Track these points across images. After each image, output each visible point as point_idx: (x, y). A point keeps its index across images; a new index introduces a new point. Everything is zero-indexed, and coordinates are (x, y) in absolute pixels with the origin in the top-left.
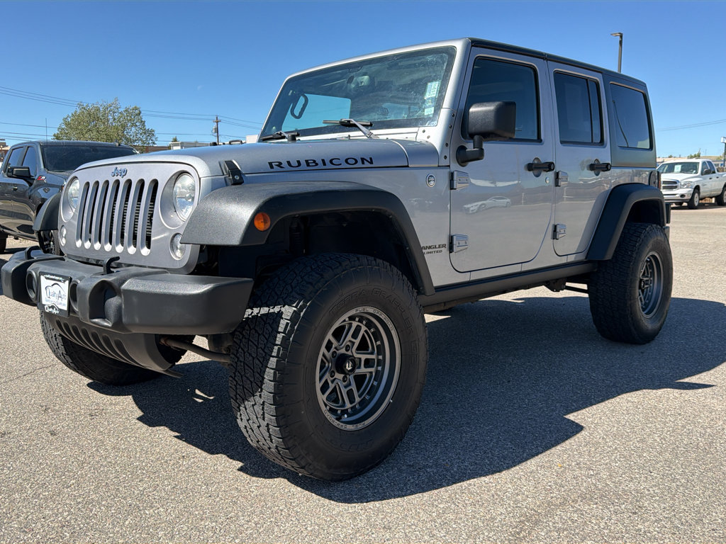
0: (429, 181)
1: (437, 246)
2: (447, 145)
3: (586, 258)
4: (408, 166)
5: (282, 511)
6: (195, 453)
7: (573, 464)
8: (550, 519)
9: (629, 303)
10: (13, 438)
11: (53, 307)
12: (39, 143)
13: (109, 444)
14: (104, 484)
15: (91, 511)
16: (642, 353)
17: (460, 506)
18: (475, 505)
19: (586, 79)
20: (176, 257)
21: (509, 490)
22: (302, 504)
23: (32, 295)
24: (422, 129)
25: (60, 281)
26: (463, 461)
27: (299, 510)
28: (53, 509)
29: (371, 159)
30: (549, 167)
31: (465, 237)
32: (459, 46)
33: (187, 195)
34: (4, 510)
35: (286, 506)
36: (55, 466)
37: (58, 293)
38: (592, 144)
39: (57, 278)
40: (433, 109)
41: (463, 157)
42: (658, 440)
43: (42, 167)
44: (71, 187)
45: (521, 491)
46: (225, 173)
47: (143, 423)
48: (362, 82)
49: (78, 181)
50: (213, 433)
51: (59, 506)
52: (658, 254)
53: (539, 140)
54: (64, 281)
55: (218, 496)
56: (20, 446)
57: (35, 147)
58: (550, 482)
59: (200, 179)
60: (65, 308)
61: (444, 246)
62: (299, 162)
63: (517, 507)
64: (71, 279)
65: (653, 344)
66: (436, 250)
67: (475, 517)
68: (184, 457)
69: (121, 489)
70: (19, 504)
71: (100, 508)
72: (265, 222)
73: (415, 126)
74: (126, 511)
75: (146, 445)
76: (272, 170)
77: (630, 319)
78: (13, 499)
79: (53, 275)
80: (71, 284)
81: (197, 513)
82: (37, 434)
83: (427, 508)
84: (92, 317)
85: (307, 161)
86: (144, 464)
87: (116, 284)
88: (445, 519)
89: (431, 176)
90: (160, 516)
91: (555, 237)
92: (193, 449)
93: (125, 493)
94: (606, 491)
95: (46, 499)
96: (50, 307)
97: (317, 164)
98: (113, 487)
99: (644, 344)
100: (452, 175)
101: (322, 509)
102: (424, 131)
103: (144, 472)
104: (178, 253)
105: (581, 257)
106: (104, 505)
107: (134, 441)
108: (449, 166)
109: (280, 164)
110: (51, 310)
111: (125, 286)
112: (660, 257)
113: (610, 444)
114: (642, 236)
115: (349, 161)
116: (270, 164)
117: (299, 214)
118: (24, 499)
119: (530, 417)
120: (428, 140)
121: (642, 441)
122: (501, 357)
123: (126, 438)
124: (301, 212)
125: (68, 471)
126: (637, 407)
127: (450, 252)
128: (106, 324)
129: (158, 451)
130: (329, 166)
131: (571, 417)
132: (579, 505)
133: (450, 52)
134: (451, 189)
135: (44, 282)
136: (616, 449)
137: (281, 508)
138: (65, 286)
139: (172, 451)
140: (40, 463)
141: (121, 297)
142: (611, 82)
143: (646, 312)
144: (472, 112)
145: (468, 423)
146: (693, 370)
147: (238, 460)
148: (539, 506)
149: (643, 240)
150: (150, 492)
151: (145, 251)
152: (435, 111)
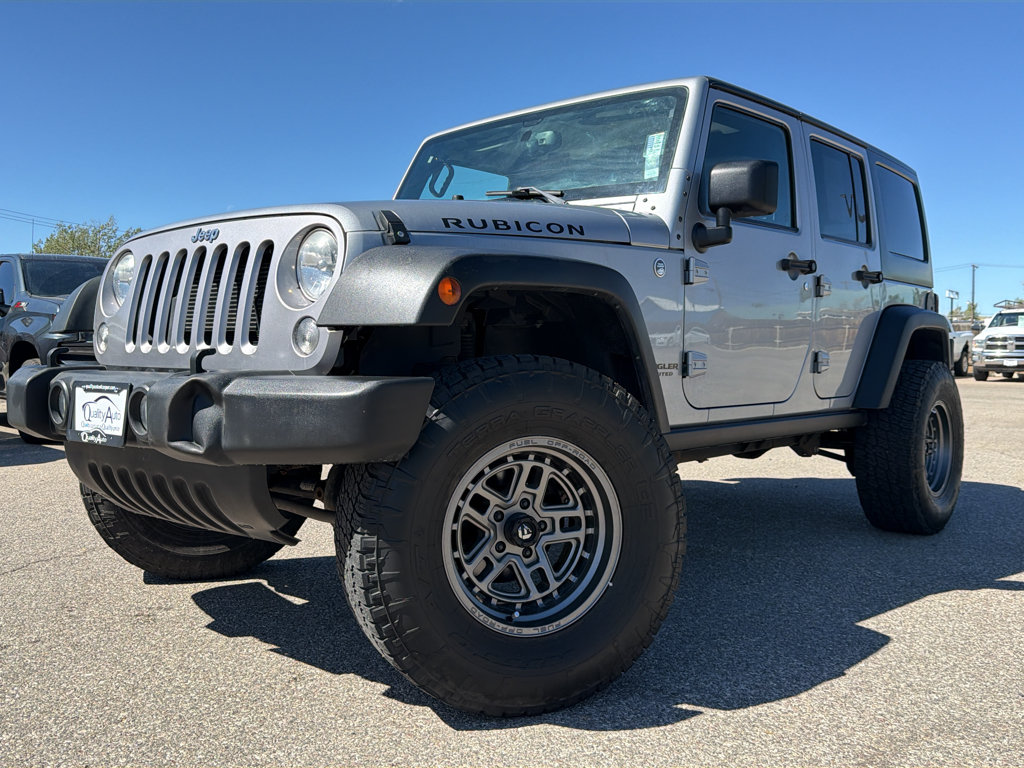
0: (658, 269)
1: (667, 366)
2: (680, 219)
3: (853, 406)
4: (629, 244)
5: (476, 753)
6: (312, 675)
7: (902, 685)
8: (903, 760)
9: (914, 471)
10: (12, 654)
11: (95, 434)
12: (18, 255)
13: (172, 660)
14: (175, 718)
15: (164, 756)
16: (933, 545)
17: (756, 743)
18: (778, 742)
19: (848, 154)
20: (302, 352)
21: (823, 721)
22: (506, 742)
23: (58, 420)
24: (642, 197)
25: (111, 392)
26: (736, 684)
27: (504, 753)
28: (99, 754)
29: (581, 227)
30: (809, 267)
31: (703, 357)
32: (692, 86)
33: (321, 262)
34: (18, 757)
35: (482, 747)
36: (89, 692)
37: (105, 410)
38: (857, 242)
39: (107, 388)
40: (657, 170)
41: (702, 239)
42: (1012, 654)
43: (23, 289)
44: (119, 265)
45: (841, 723)
46: (383, 228)
47: (219, 632)
48: (543, 140)
49: (130, 256)
50: (332, 647)
51: (109, 750)
52: (946, 405)
53: (794, 227)
54: (119, 392)
55: (367, 733)
56: (26, 665)
57: (12, 262)
58: (880, 709)
59: (345, 234)
60: (120, 433)
61: (675, 366)
62: (484, 221)
63: (845, 744)
64: (131, 386)
65: (944, 534)
66: (667, 371)
67: (786, 759)
68: (295, 679)
69: (205, 724)
70: (41, 747)
71: (177, 751)
72: (453, 291)
73: (633, 193)
74: (222, 755)
75: (230, 662)
76: (447, 230)
77: (915, 496)
78: (28, 739)
79: (99, 384)
80: (133, 393)
81: (339, 757)
82: (50, 648)
83: (706, 747)
84: (172, 438)
85: (495, 222)
86: (234, 689)
87: (215, 387)
88: (741, 762)
89: (660, 262)
90: (280, 762)
91: (815, 369)
92: (305, 668)
93: (214, 730)
94: (969, 721)
95: (84, 739)
96: (90, 435)
97: (509, 228)
98: (191, 722)
99: (932, 534)
100: (687, 263)
101: (541, 751)
102: (646, 200)
103: (238, 700)
104: (306, 347)
105: (846, 404)
106: (183, 748)
107: (210, 657)
108: (683, 250)
109: (458, 223)
110: (92, 438)
111: (227, 390)
112: (948, 408)
113: (944, 659)
114: (927, 377)
115: (552, 227)
116: (445, 221)
117: (499, 287)
118: (48, 740)
119: (810, 626)
120: (652, 212)
121: (988, 655)
122: (734, 550)
123: (196, 654)
124: (501, 283)
125: (112, 699)
126: (959, 612)
127: (684, 377)
128: (194, 450)
129: (252, 671)
130: (525, 231)
131: (870, 624)
132: (939, 741)
133: (680, 95)
134: (686, 284)
135: (81, 397)
136: (955, 665)
137: (474, 749)
138: (120, 401)
139: (275, 671)
140: (65, 689)
141: (221, 406)
142: (878, 163)
143: (933, 485)
144: (716, 175)
145: (722, 634)
146: (1017, 566)
147: (382, 682)
148: (878, 742)
149: (928, 383)
150: (254, 728)
151: (248, 349)
152: (660, 172)
